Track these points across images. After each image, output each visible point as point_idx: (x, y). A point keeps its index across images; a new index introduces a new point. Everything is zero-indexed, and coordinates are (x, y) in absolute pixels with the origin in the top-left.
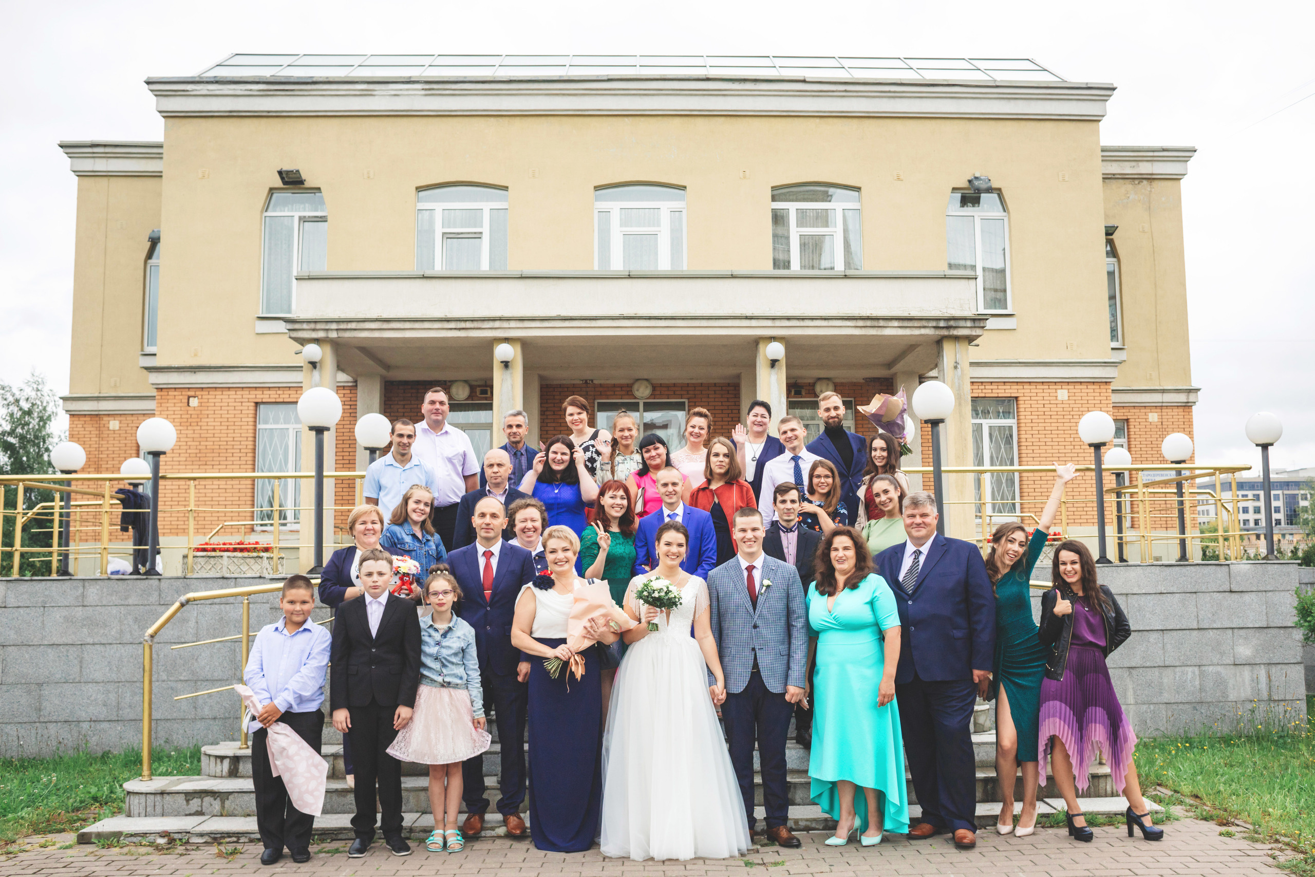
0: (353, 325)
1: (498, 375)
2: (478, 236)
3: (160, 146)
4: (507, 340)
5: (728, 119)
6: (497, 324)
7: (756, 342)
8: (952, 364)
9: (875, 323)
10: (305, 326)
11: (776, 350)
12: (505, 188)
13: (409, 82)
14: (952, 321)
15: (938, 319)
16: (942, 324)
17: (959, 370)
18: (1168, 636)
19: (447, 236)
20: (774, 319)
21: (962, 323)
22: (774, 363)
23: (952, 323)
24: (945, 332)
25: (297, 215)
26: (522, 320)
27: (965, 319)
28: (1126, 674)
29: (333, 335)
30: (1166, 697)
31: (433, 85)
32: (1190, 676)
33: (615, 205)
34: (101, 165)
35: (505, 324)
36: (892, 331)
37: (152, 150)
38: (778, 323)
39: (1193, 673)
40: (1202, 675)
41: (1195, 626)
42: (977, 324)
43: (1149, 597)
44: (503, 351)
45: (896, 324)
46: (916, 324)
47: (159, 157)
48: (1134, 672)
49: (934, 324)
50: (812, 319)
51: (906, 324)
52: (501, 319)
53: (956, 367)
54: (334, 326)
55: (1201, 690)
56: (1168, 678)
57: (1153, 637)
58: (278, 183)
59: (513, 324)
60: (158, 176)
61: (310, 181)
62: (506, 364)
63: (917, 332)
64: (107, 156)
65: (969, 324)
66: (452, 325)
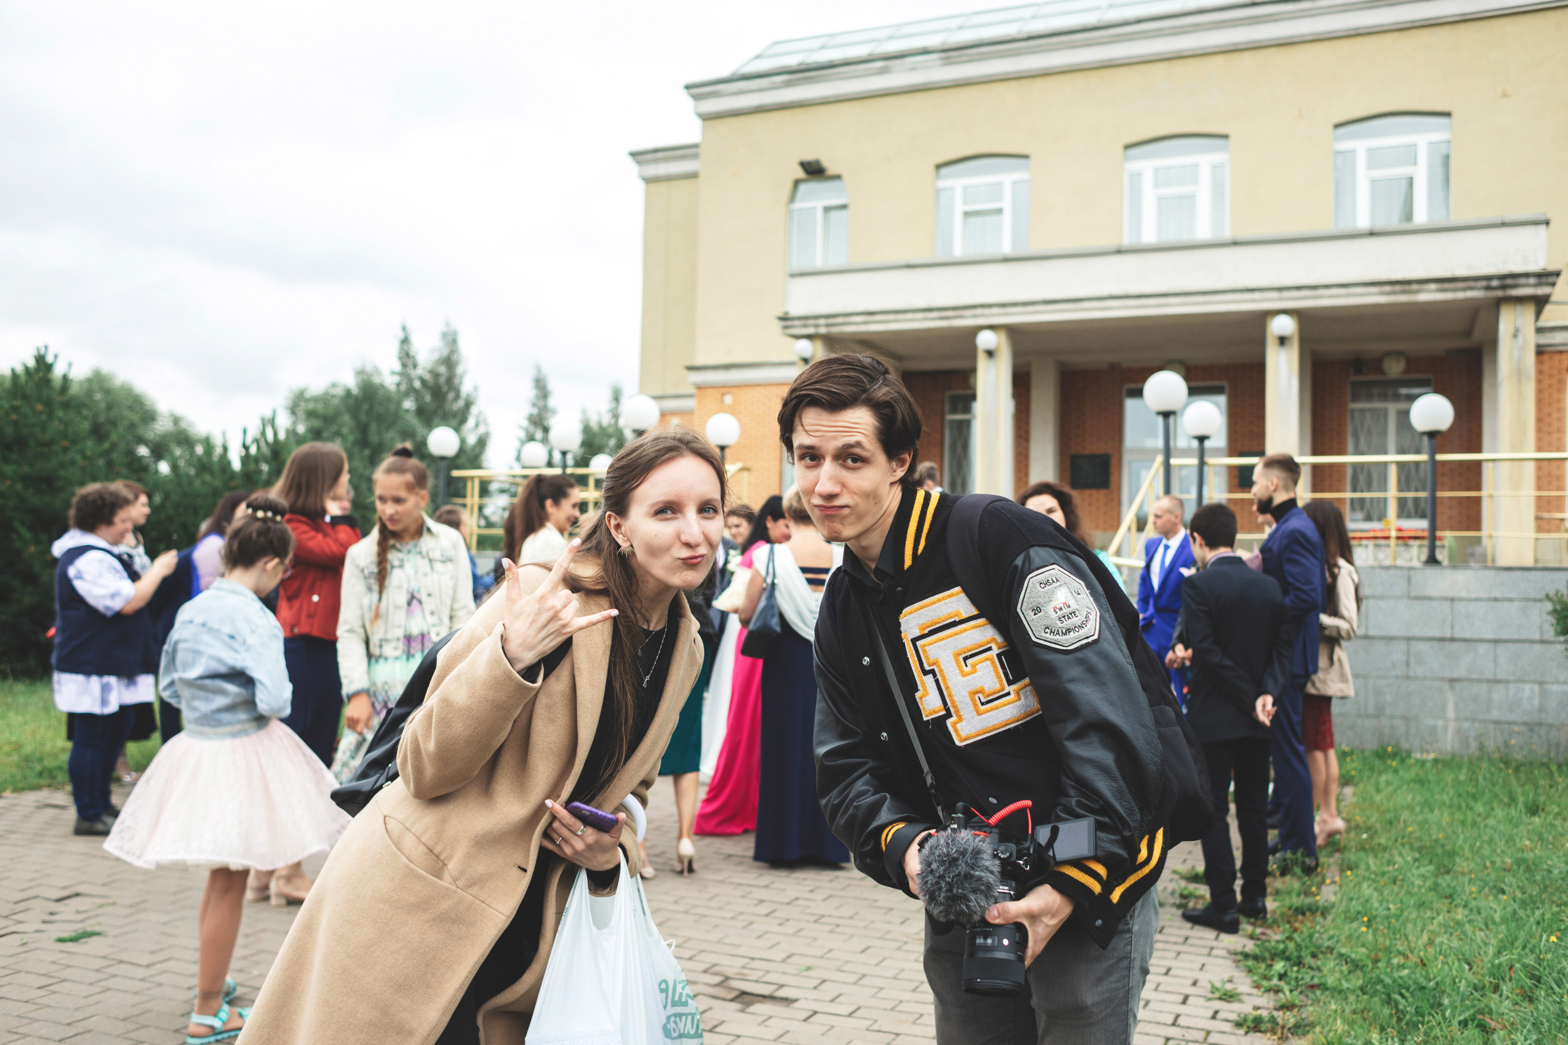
0: (839, 320)
1: (983, 366)
2: (999, 211)
3: (695, 146)
4: (992, 327)
5: (1283, 50)
6: (979, 311)
7: (1265, 316)
8: (1511, 331)
9: (1406, 287)
10: (796, 323)
11: (1282, 325)
12: (1026, 157)
13: (925, 52)
14: (1508, 280)
15: (1489, 278)
16: (1495, 283)
17: (1520, 340)
18: (1501, 649)
19: (967, 214)
20: (1280, 289)
21: (1522, 281)
22: (1282, 340)
23: (1509, 281)
24: (1499, 293)
25: (820, 204)
26: (1004, 305)
27: (1527, 275)
28: (1446, 686)
29: (823, 330)
30: (1495, 714)
31: (951, 52)
32: (1527, 693)
33: (1146, 165)
34: (662, 169)
35: (987, 311)
36: (1428, 296)
37: (687, 151)
38: (1286, 294)
39: (1532, 690)
40: (1544, 694)
41: (1537, 637)
42: (1544, 280)
43: (1479, 604)
44: (986, 340)
45: (1433, 286)
46: (1460, 285)
47: (696, 156)
48: (1457, 686)
49: (1484, 283)
50: (1327, 287)
51: (1446, 285)
52: (983, 306)
53: (1515, 336)
54: (822, 321)
55: (1542, 709)
56: (1498, 694)
57: (1483, 648)
58: (800, 174)
59: (995, 310)
60: (693, 176)
61: (831, 168)
62: (990, 353)
63: (1461, 295)
64: (667, 160)
65: (1532, 281)
66: (934, 314)
